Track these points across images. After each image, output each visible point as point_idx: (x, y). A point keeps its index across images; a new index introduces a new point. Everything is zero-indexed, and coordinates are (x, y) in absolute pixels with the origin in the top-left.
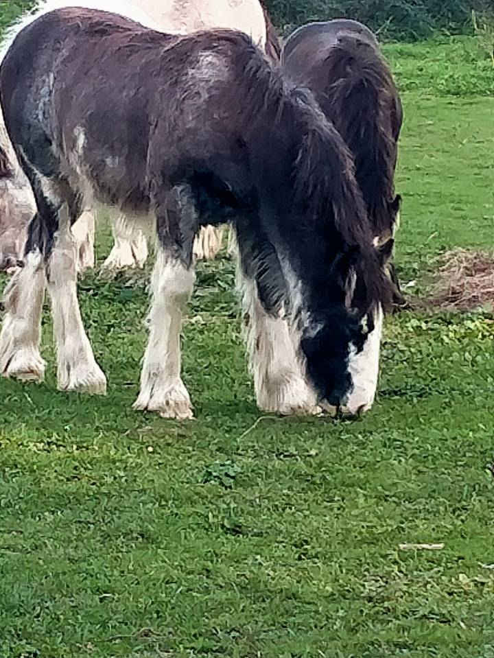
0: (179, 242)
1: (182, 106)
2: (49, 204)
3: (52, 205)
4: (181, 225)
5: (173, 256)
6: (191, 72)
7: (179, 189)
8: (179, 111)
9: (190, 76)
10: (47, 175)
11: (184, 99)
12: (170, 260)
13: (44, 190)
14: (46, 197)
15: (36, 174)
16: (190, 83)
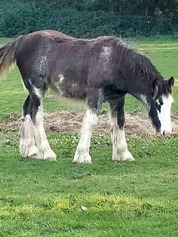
0: (96, 107)
1: (102, 65)
2: (38, 97)
3: (39, 98)
4: (98, 101)
5: (93, 112)
6: (102, 54)
7: (100, 90)
8: (101, 66)
9: (102, 55)
10: (38, 88)
11: (102, 63)
12: (91, 113)
13: (36, 93)
14: (37, 95)
15: (34, 88)
16: (103, 57)
